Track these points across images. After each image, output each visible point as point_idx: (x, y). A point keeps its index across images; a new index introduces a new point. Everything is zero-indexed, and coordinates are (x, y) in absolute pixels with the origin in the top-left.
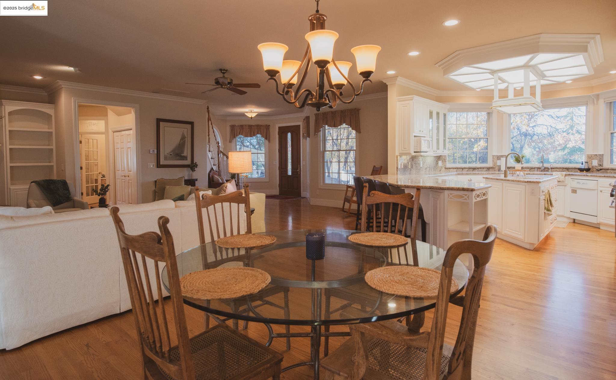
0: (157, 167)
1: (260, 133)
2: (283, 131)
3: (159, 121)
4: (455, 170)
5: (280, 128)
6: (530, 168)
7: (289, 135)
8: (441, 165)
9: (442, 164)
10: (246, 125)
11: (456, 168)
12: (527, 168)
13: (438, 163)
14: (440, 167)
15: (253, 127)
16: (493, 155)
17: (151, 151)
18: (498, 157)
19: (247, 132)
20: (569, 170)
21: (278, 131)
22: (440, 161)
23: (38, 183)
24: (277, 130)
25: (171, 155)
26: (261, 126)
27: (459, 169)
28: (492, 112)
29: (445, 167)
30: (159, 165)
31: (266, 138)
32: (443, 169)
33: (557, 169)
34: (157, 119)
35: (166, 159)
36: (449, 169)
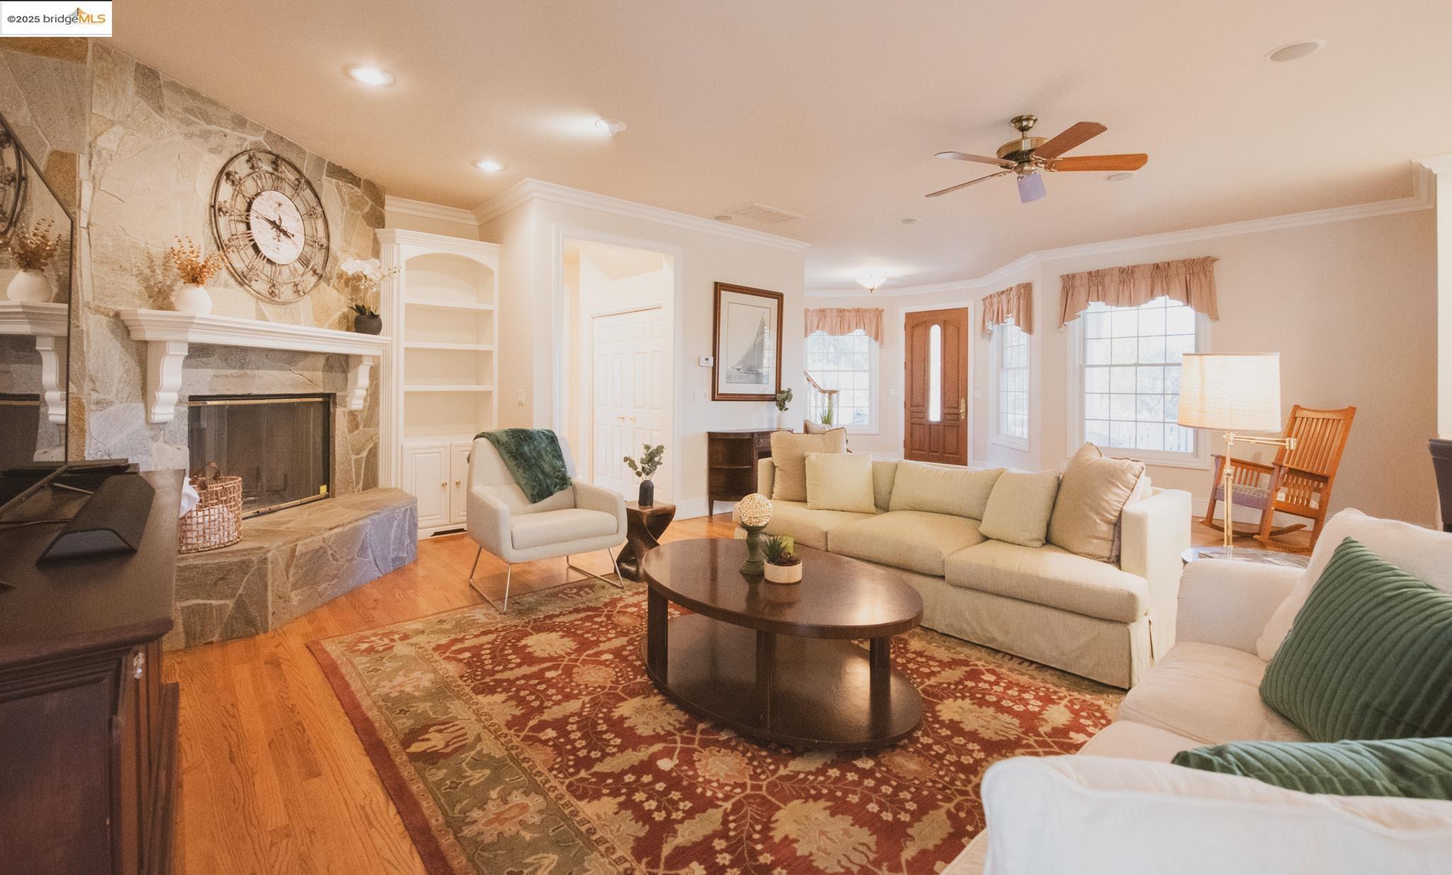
0: (713, 399)
1: (862, 325)
2: (917, 324)
3: (719, 288)
5: (909, 316)
7: (936, 332)
10: (831, 309)
15: (847, 314)
17: (703, 359)
19: (834, 324)
21: (904, 321)
23: (493, 439)
24: (902, 320)
25: (738, 370)
26: (866, 310)
30: (716, 396)
31: (876, 338)
34: (716, 284)
35: (729, 379)
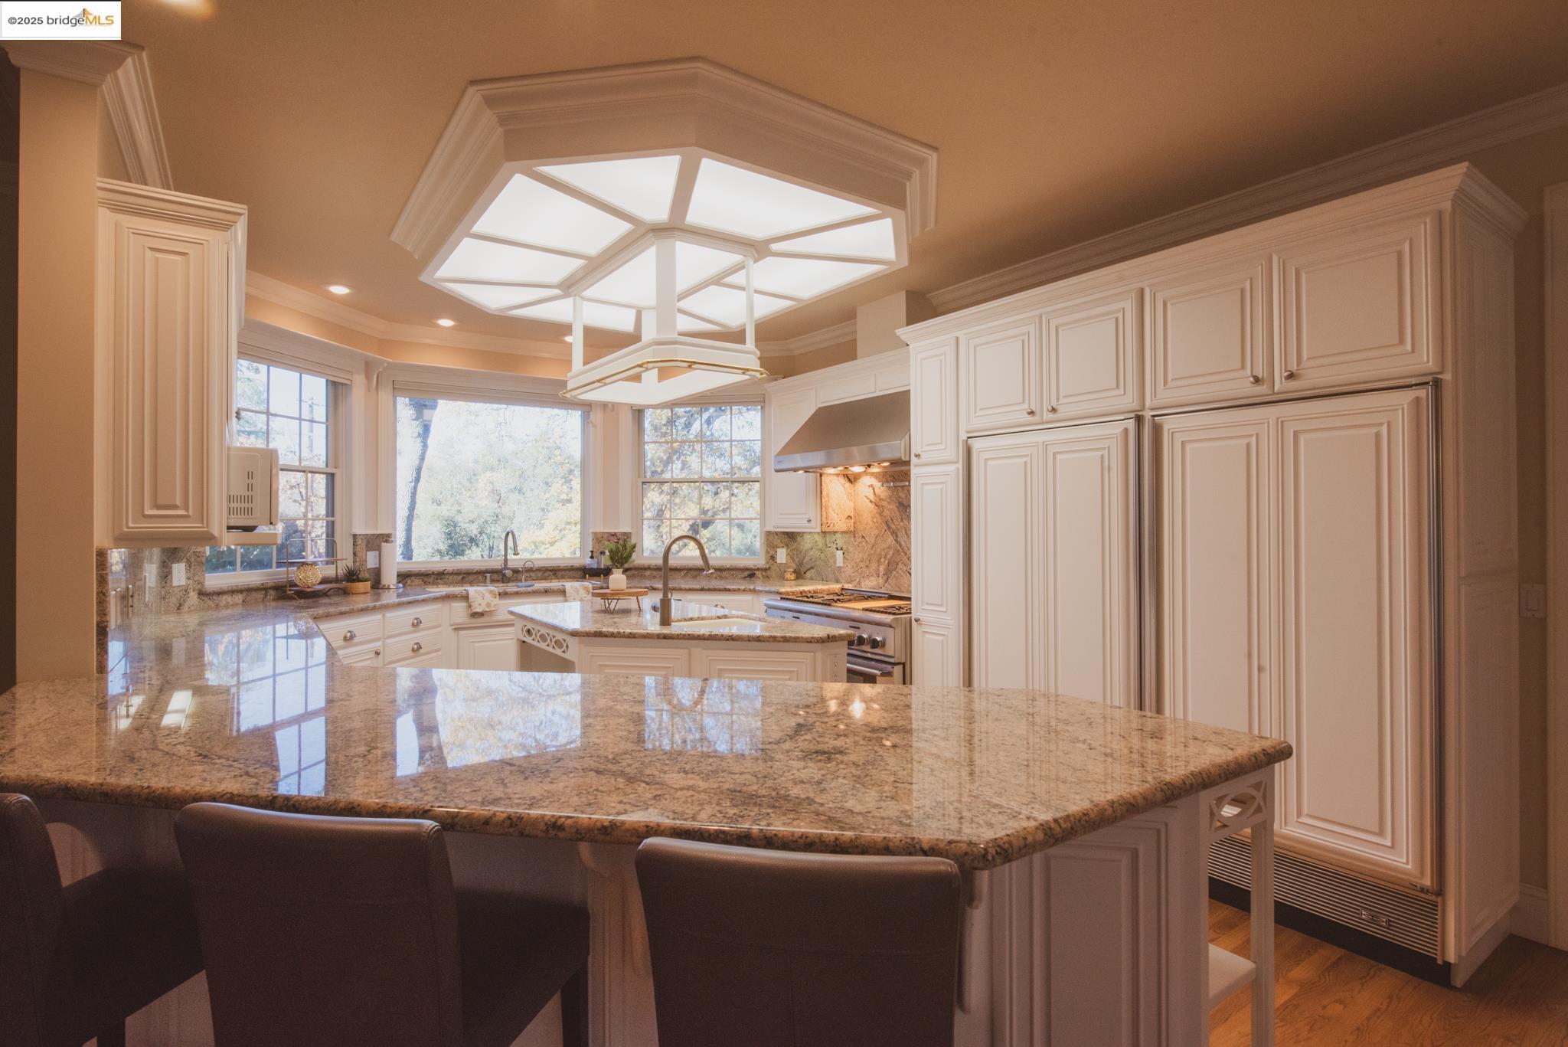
4: (239, 598)
6: (464, 574)
8: (183, 582)
9: (189, 579)
11: (241, 591)
12: (456, 574)
13: (170, 573)
14: (176, 590)
16: (355, 536)
18: (368, 542)
20: (558, 573)
22: (178, 562)
27: (254, 594)
28: (348, 382)
29: (198, 587)
32: (193, 595)
33: (532, 574)
36: (215, 597)
